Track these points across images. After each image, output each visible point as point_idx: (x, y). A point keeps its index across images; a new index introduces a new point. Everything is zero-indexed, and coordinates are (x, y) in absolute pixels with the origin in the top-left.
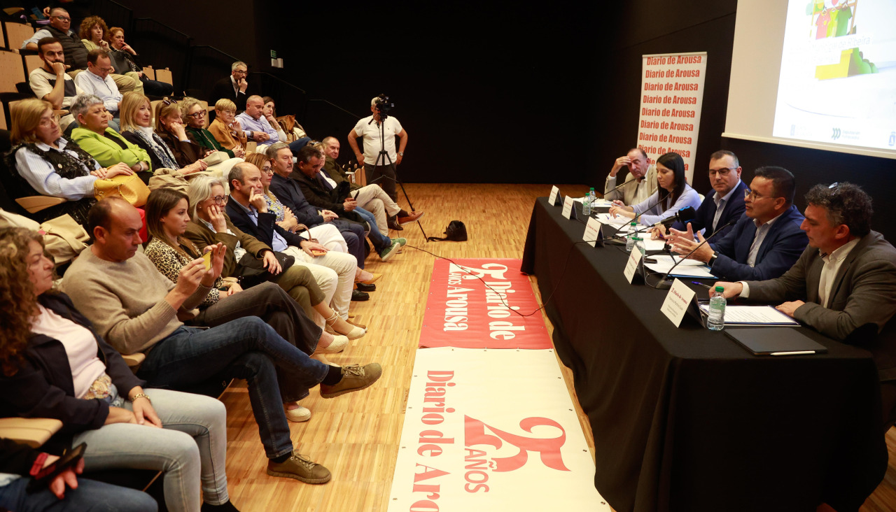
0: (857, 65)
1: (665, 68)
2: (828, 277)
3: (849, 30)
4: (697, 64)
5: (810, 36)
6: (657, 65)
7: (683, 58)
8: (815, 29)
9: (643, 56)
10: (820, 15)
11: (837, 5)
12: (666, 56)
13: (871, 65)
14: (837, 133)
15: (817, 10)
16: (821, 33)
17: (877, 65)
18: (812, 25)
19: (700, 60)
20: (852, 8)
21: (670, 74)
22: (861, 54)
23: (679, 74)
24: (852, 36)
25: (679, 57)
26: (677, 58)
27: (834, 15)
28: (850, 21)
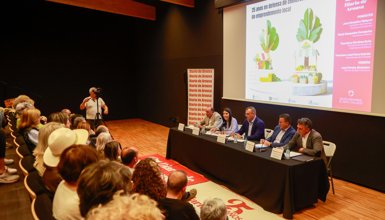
0: (274, 79)
1: (198, 74)
2: (305, 141)
3: (270, 68)
4: (211, 73)
5: (256, 68)
6: (194, 73)
7: (205, 71)
8: (258, 66)
9: (188, 69)
10: (259, 62)
11: (265, 60)
12: (198, 70)
13: (279, 79)
14: (271, 98)
15: (257, 60)
16: (260, 67)
17: (281, 79)
18: (256, 64)
19: (212, 71)
20: (270, 62)
21: (200, 76)
22: (275, 76)
23: (203, 76)
24: (271, 70)
25: (203, 70)
26: (202, 71)
27: (264, 63)
28: (270, 65)
